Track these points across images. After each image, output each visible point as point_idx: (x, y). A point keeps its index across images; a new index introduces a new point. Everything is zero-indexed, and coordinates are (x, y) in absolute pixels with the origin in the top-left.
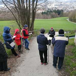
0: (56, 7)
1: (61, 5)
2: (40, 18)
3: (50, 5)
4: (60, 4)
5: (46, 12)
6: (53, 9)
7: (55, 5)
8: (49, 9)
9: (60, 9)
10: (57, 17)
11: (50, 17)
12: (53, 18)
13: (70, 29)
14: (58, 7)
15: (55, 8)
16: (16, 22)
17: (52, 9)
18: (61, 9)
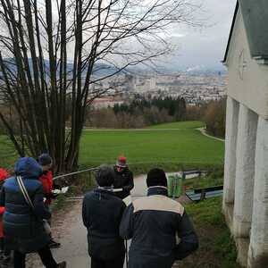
0: (162, 88)
1: (176, 83)
2: (106, 126)
3: (143, 84)
4: (172, 81)
5: (129, 104)
6: (153, 96)
7: (157, 84)
8: (137, 96)
9: (175, 96)
10: (166, 122)
11: (142, 121)
12: (154, 124)
13: (211, 163)
14: (167, 89)
15: (159, 92)
16: (10, 141)
17: (150, 97)
18: (178, 95)
